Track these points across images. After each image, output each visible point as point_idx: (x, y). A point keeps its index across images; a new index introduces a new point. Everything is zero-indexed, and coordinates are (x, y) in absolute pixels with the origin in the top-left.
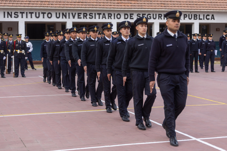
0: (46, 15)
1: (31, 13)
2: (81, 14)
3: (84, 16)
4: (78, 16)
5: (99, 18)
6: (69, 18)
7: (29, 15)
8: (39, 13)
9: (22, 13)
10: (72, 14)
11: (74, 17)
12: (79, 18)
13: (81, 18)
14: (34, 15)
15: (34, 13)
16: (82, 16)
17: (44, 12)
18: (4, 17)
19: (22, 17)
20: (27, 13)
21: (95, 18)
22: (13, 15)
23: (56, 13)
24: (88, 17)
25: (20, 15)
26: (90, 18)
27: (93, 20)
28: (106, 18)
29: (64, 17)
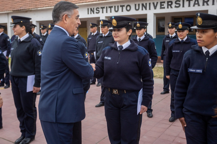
0: (124, 8)
1: (111, 7)
2: (164, 2)
3: (168, 5)
4: (161, 5)
5: (189, 6)
6: (150, 9)
7: (109, 10)
8: (118, 6)
9: (103, 8)
10: (154, 3)
11: (155, 8)
12: (161, 8)
13: (164, 8)
14: (113, 9)
15: (114, 7)
16: (165, 5)
17: (123, 4)
18: (88, 14)
19: (103, 12)
20: (107, 7)
21: (183, 6)
22: (95, 11)
23: (135, 5)
24: (174, 5)
25: (101, 10)
26: (176, 7)
27: (181, 9)
28: (199, 5)
29: (144, 8)
